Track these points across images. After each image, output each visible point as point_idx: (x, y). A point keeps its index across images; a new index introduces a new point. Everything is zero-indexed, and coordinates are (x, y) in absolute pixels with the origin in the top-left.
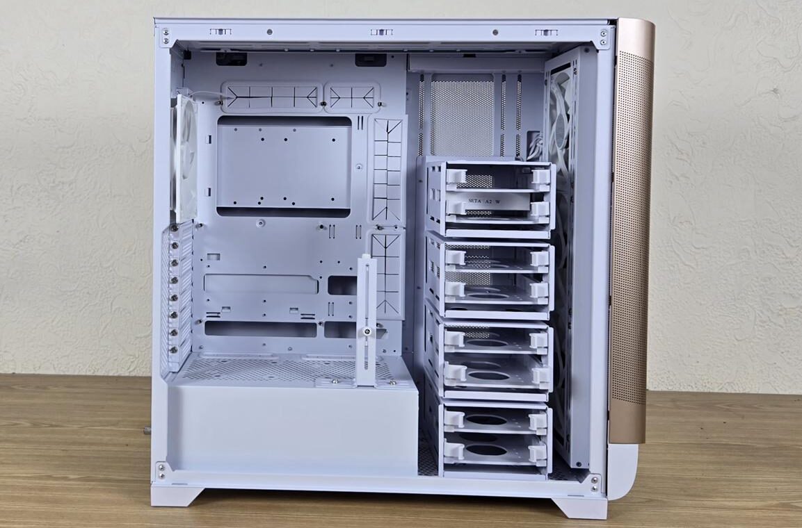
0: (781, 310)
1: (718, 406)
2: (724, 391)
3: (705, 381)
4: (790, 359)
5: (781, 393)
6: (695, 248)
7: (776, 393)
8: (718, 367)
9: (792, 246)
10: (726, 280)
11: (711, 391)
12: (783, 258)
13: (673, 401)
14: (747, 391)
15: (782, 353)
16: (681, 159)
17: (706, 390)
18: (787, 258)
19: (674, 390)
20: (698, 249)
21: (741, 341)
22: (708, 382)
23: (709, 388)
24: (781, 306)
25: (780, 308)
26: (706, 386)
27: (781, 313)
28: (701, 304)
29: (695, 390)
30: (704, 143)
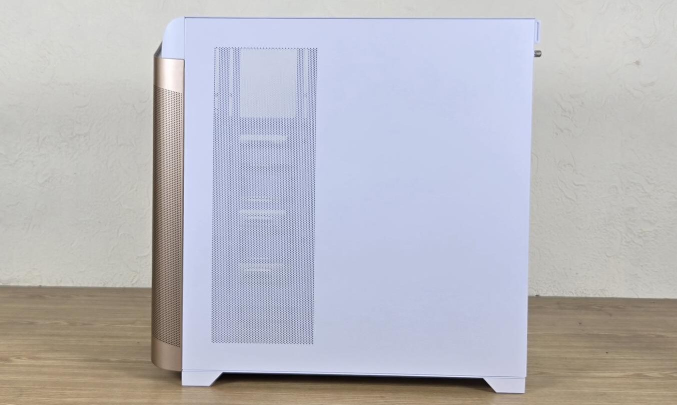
0: (642, 233)
1: (593, 307)
2: (597, 296)
3: (583, 288)
4: (648, 271)
5: (640, 297)
6: (575, 185)
7: (636, 297)
8: (593, 277)
9: (649, 183)
10: (599, 210)
11: (588, 296)
12: (643, 193)
13: (558, 303)
14: (615, 296)
15: (642, 266)
16: (565, 116)
17: (584, 296)
18: (646, 193)
19: (559, 295)
20: (578, 185)
21: (610, 257)
22: (585, 290)
23: (585, 294)
24: (641, 230)
25: (640, 231)
26: (583, 292)
27: (641, 235)
28: (580, 229)
29: (575, 296)
30: (583, 103)
